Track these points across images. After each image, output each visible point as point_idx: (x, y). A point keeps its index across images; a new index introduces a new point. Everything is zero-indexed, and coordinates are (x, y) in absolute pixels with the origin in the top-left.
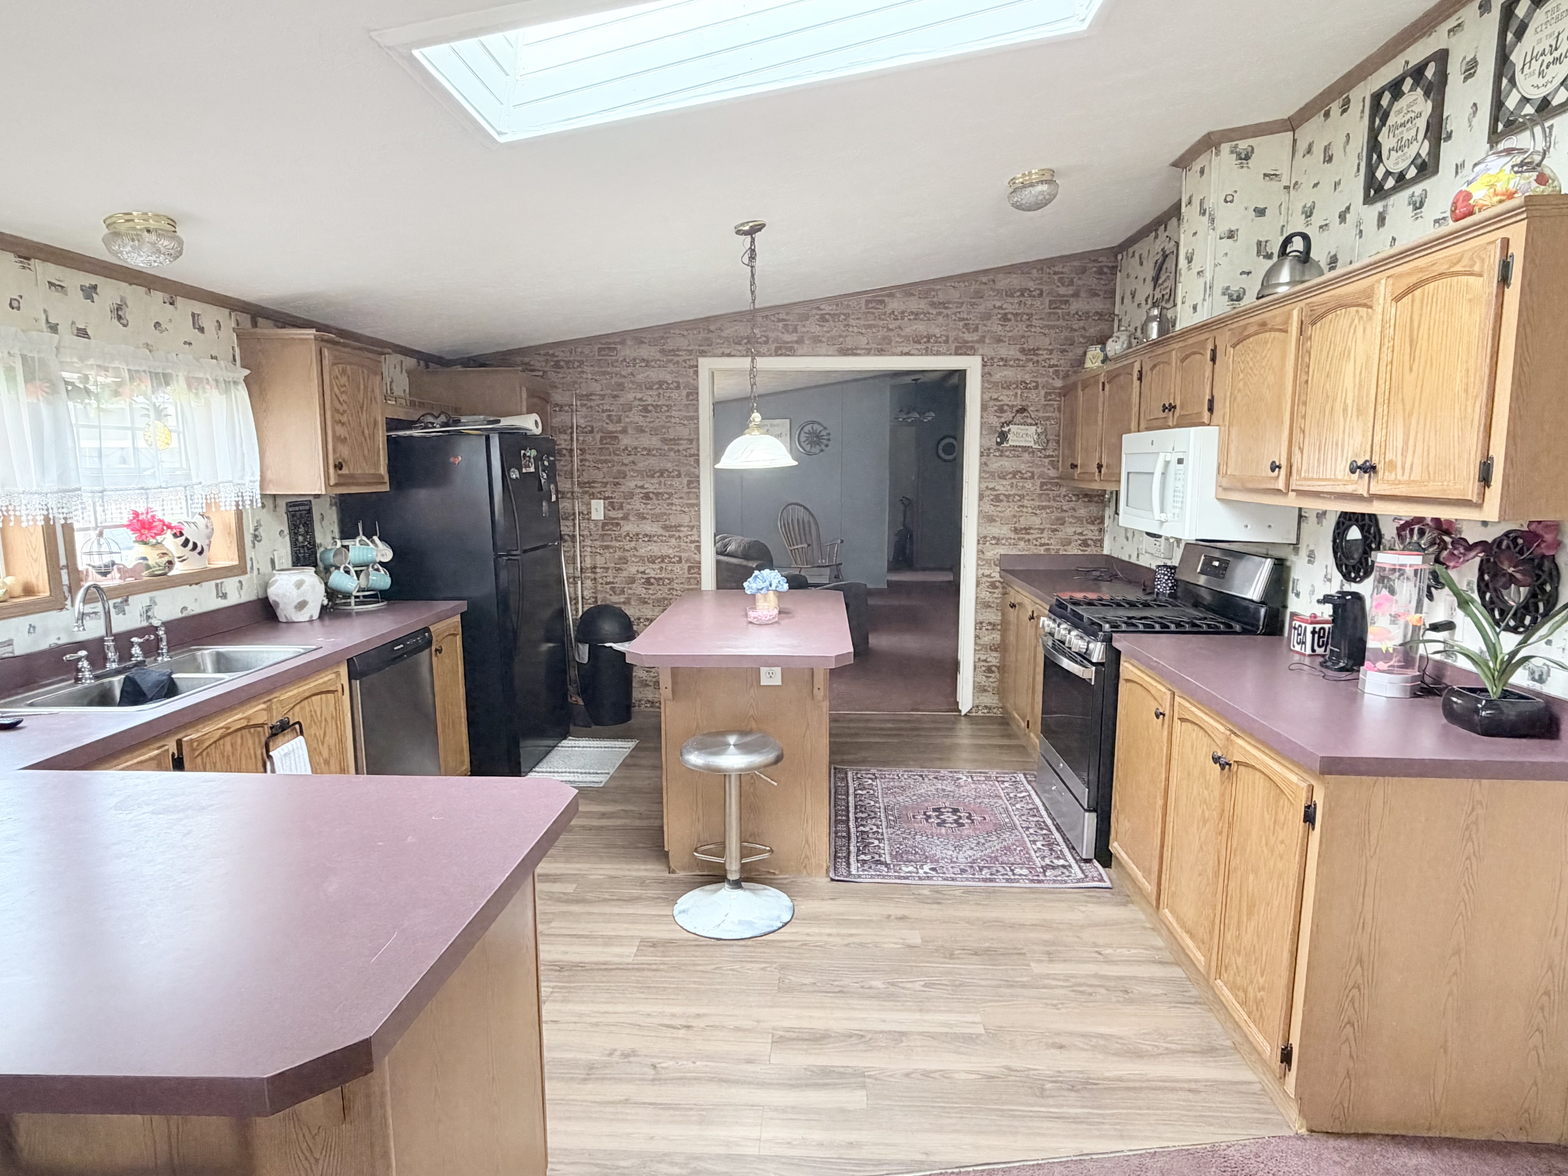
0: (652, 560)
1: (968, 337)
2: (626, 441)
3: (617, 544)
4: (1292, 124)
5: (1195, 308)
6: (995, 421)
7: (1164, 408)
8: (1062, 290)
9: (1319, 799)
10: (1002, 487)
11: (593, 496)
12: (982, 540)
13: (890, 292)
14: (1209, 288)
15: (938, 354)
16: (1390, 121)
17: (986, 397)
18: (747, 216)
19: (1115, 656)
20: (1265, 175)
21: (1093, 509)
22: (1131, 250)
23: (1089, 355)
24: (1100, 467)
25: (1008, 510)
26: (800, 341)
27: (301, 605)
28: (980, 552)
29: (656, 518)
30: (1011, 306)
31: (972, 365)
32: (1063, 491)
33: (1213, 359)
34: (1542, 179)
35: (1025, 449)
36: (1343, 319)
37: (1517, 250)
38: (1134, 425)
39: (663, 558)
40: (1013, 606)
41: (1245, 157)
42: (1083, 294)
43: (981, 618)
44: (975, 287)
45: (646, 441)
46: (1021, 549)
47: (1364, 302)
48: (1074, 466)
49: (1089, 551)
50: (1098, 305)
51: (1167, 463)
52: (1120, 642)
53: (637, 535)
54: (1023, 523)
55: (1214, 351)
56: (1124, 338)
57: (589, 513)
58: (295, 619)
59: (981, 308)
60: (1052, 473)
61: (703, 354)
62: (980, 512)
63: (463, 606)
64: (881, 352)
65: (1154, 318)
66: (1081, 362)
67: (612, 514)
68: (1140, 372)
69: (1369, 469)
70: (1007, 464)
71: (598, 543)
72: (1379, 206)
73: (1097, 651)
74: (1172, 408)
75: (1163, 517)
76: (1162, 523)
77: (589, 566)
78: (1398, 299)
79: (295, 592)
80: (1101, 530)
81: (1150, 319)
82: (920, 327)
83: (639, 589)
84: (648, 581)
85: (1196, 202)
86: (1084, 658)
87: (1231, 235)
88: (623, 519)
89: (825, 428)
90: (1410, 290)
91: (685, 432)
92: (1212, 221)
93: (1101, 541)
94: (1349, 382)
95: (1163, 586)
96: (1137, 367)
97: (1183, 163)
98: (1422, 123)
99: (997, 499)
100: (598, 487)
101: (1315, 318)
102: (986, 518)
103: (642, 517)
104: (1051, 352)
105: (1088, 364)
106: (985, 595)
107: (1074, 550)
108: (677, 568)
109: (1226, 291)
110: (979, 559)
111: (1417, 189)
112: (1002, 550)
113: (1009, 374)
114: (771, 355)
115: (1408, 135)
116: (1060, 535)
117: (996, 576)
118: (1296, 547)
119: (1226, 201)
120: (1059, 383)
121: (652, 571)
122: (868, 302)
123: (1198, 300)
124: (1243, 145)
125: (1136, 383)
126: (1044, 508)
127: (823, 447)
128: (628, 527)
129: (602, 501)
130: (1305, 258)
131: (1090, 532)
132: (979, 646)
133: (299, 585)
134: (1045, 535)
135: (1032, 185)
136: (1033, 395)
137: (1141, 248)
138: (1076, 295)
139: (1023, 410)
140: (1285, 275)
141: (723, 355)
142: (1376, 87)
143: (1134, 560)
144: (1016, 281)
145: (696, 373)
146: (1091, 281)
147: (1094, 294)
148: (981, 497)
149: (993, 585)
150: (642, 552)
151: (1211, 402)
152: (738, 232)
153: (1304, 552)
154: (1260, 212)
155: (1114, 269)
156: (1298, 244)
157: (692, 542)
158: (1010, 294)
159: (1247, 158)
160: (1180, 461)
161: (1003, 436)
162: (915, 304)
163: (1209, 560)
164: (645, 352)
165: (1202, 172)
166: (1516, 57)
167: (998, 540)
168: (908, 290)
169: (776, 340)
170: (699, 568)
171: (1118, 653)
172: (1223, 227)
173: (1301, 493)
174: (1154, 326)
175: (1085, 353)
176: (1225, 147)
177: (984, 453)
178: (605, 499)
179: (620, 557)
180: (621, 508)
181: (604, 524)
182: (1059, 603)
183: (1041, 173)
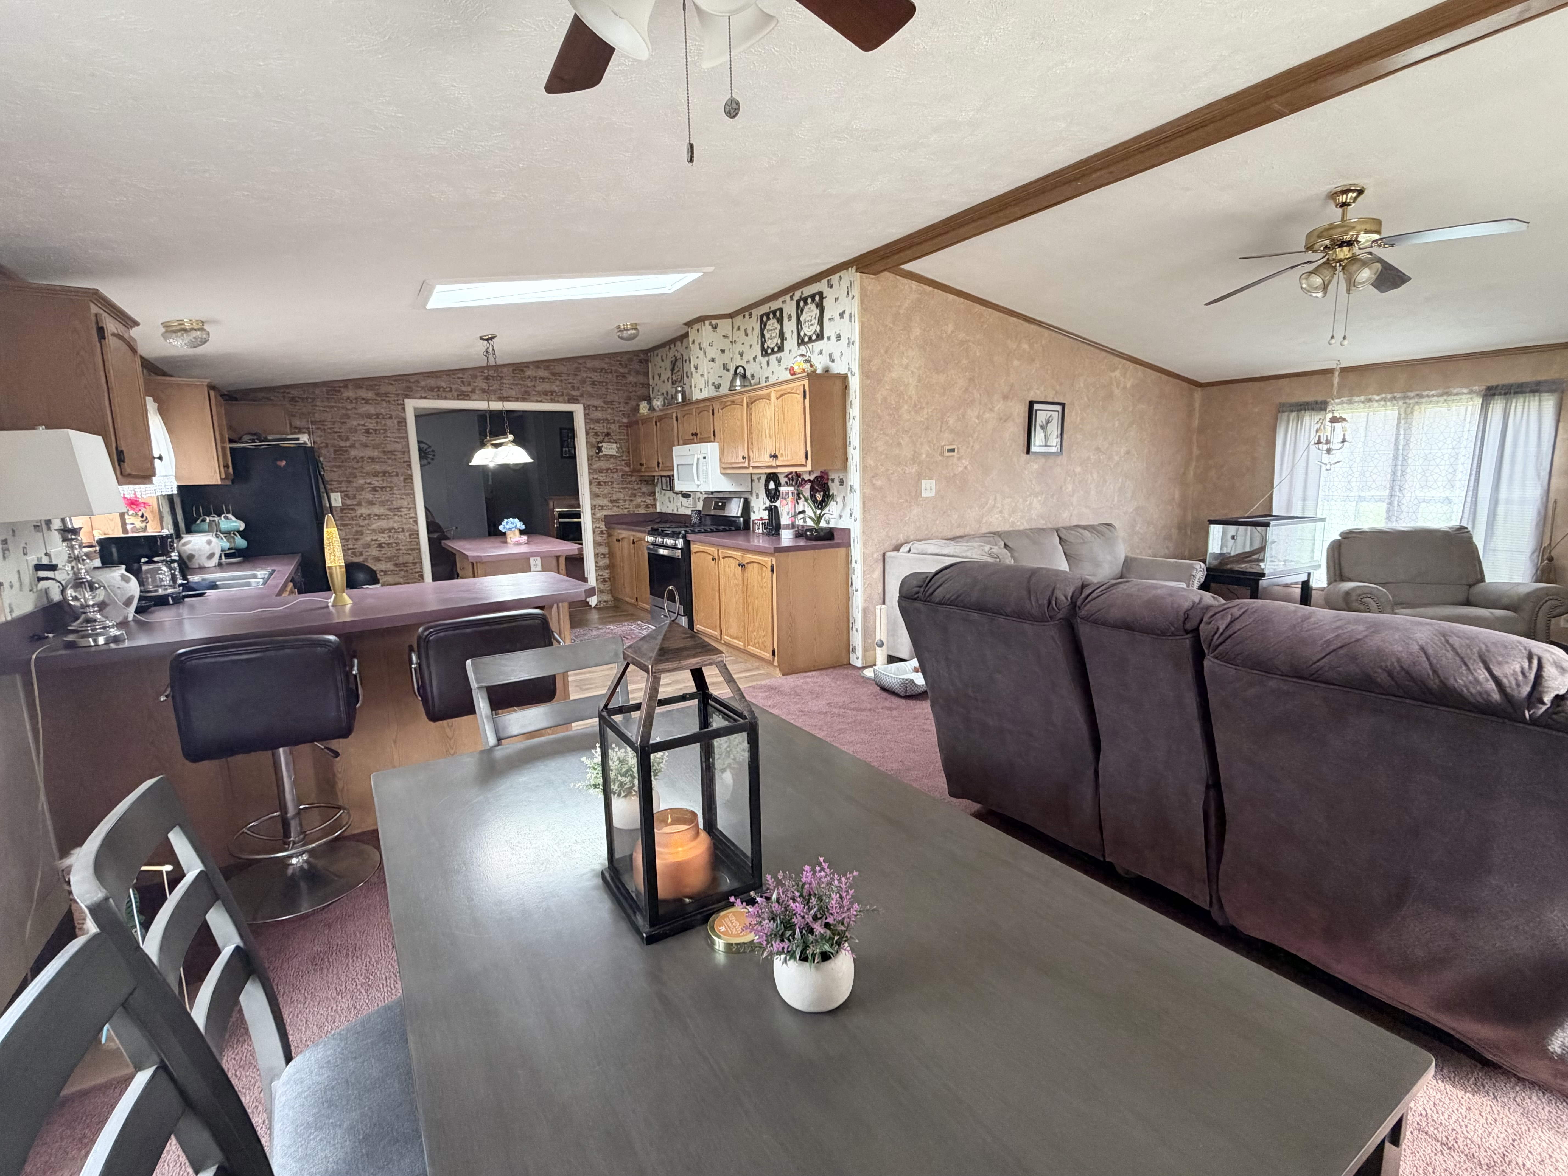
0: (382, 531)
1: (574, 393)
2: (353, 453)
3: (354, 522)
4: (731, 316)
5: (701, 390)
6: (593, 440)
7: (693, 435)
8: (622, 370)
9: (774, 563)
10: (602, 477)
11: (332, 490)
12: (593, 507)
13: (527, 365)
14: (706, 383)
15: (558, 402)
16: (767, 327)
17: (588, 427)
18: (488, 332)
19: (687, 543)
20: (723, 336)
21: (650, 487)
22: (656, 353)
23: (641, 406)
24: (659, 463)
25: (606, 490)
26: (473, 391)
27: (211, 556)
28: (593, 514)
29: (383, 503)
30: (596, 377)
31: (578, 410)
32: (634, 479)
33: (713, 414)
34: (811, 366)
35: (612, 456)
36: (762, 404)
37: (807, 388)
38: (676, 443)
39: (390, 530)
40: (618, 540)
41: (715, 327)
42: (632, 373)
43: (597, 551)
44: (576, 365)
45: (369, 452)
46: (615, 511)
47: (767, 397)
48: (642, 465)
49: (651, 510)
50: (641, 379)
51: (698, 459)
52: (690, 537)
53: (369, 515)
54: (615, 497)
55: (713, 410)
56: (661, 399)
57: (330, 502)
58: (207, 565)
59: (579, 378)
60: (627, 469)
61: (407, 396)
62: (591, 492)
64: (524, 400)
65: (679, 392)
66: (636, 409)
67: (348, 502)
68: (677, 417)
69: (775, 456)
70: (603, 464)
72: (766, 358)
73: (680, 543)
74: (696, 434)
75: (698, 483)
76: (698, 486)
78: (778, 399)
79: (207, 547)
80: (655, 499)
81: (677, 392)
82: (546, 386)
83: (374, 552)
84: (380, 546)
85: (697, 343)
86: (674, 547)
87: (713, 360)
88: (356, 505)
89: (430, 447)
90: (781, 396)
91: (399, 447)
92: (705, 353)
93: (655, 505)
94: (766, 426)
95: (695, 520)
96: (674, 415)
97: (689, 324)
98: (777, 331)
99: (599, 484)
100: (336, 485)
101: (751, 402)
102: (594, 495)
103: (371, 503)
104: (620, 403)
105: (641, 411)
106: (599, 538)
107: (642, 511)
108: (401, 536)
109: (713, 384)
110: (593, 518)
111: (778, 355)
112: (605, 513)
113: (598, 415)
114: (454, 399)
115: (774, 335)
116: (635, 503)
117: (603, 527)
118: (751, 493)
119: (709, 345)
120: (625, 420)
121: (383, 538)
122: (514, 370)
123: (703, 388)
124: (714, 322)
125: (675, 422)
126: (624, 488)
127: (429, 460)
128: (361, 511)
129: (339, 494)
130: (744, 376)
131: (649, 501)
132: (598, 568)
133: (209, 542)
134: (627, 503)
135: (628, 330)
136: (612, 426)
137: (662, 352)
138: (629, 373)
139: (608, 434)
140: (738, 383)
141: (421, 398)
142: (762, 313)
143: (675, 512)
144: (597, 364)
145: (404, 409)
146: (635, 366)
147: (638, 373)
148: (591, 483)
149: (602, 532)
150: (374, 526)
151: (714, 432)
152: (481, 338)
153: (754, 495)
154: (723, 351)
155: (647, 361)
156: (740, 370)
157: (411, 518)
158: (594, 370)
159: (716, 328)
160: (705, 458)
161: (600, 449)
162: (542, 373)
163: (717, 503)
164: (363, 393)
165: (698, 330)
166: (802, 319)
167: (602, 507)
168: (538, 364)
169: (456, 390)
170: (418, 534)
171: (689, 541)
172: (709, 357)
173: (754, 467)
174: (680, 395)
175: (638, 405)
176: (707, 322)
177: (590, 458)
178: (341, 492)
179: (357, 532)
180: (354, 497)
181: (342, 510)
182: (653, 529)
183: (631, 325)
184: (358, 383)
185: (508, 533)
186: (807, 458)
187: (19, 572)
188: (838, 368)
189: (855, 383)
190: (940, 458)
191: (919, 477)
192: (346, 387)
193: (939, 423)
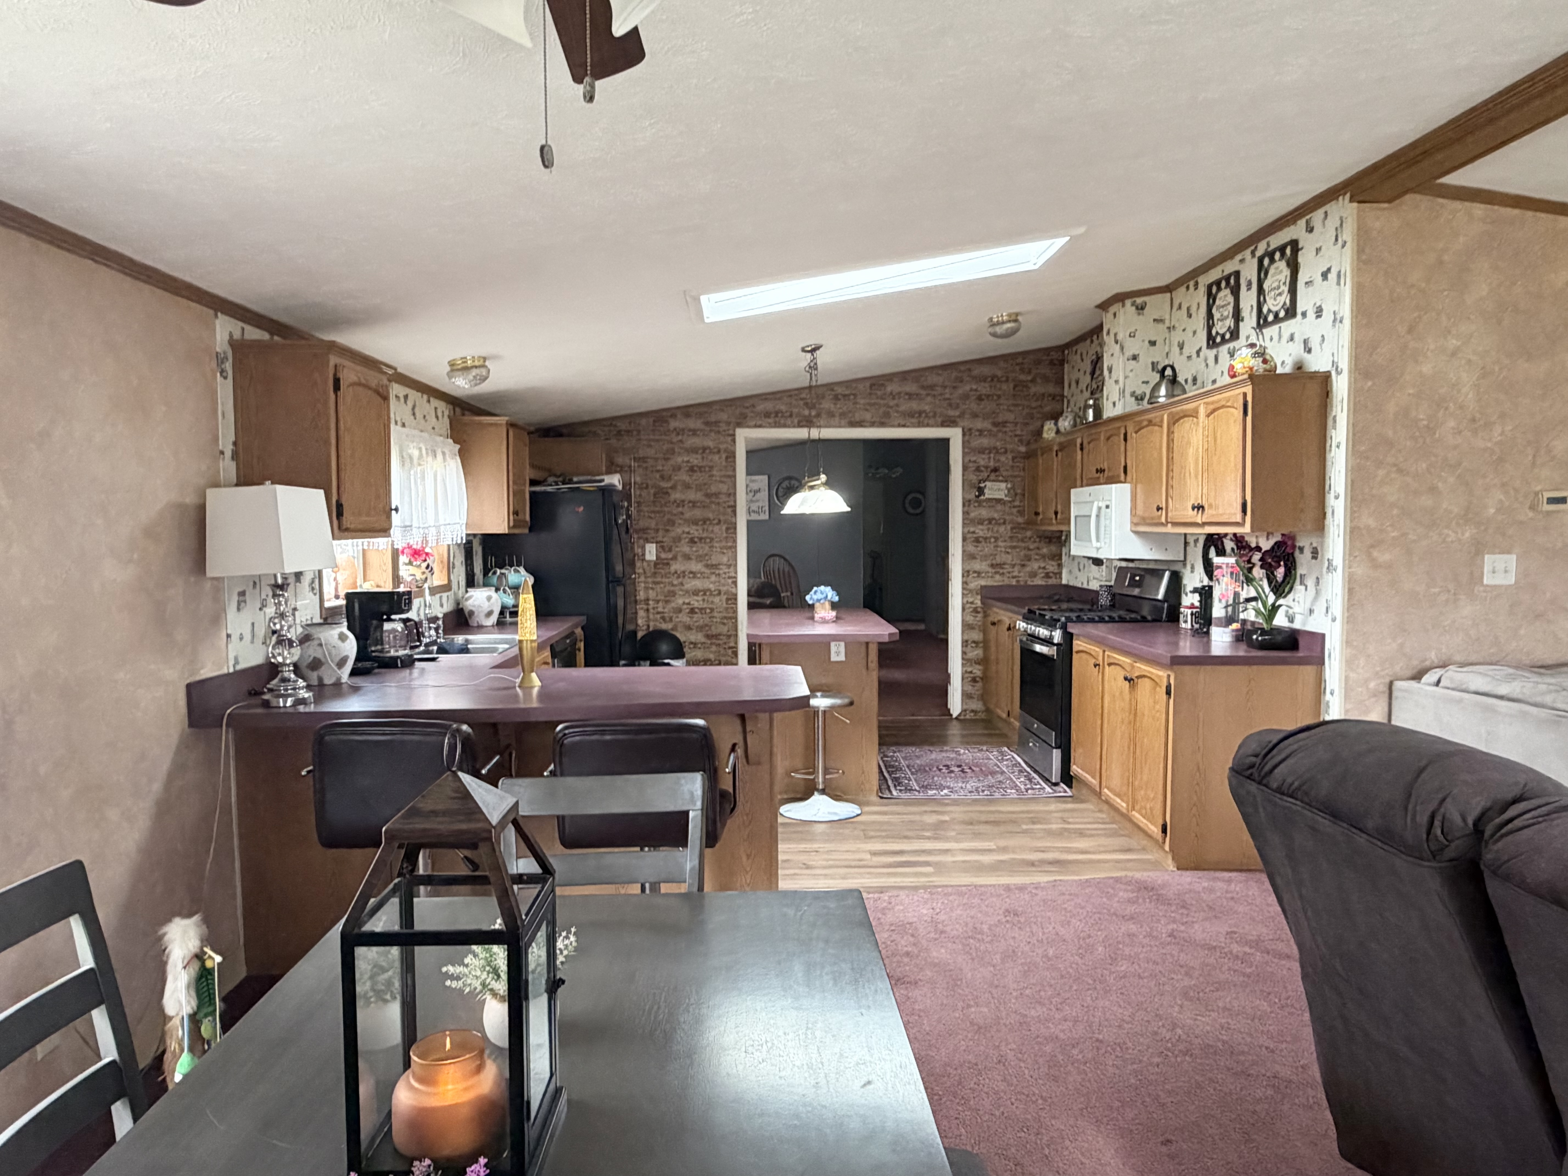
0: (696, 593)
1: (951, 413)
2: (674, 495)
3: (667, 580)
4: (1168, 289)
5: (1114, 404)
6: (973, 478)
7: (1097, 471)
8: (1023, 377)
9: (1172, 682)
10: (981, 530)
11: (647, 541)
12: (966, 573)
13: (890, 377)
14: (1122, 392)
15: (928, 425)
16: (1218, 302)
17: (967, 460)
18: (812, 342)
19: (1068, 637)
20: (1155, 320)
21: (1053, 548)
22: (1074, 349)
23: (1046, 428)
24: (1056, 513)
25: (987, 549)
26: (818, 415)
27: (489, 614)
28: (965, 583)
29: (700, 558)
30: (984, 389)
31: (955, 435)
32: (1029, 534)
33: (1125, 440)
34: (1265, 361)
35: (998, 501)
36: (1187, 423)
37: (1249, 399)
38: (1079, 483)
39: (705, 592)
40: (994, 624)
41: (1141, 308)
42: (1039, 380)
43: (966, 638)
44: (956, 374)
45: (692, 495)
46: (997, 581)
47: (1194, 414)
48: (1037, 514)
49: (1052, 581)
50: (1051, 389)
51: (1100, 509)
52: (1072, 628)
53: (684, 572)
54: (998, 560)
55: (1125, 435)
56: (1070, 417)
57: (644, 555)
58: (484, 624)
59: (960, 391)
60: (1020, 520)
61: (739, 425)
62: (964, 551)
63: (583, 619)
64: (882, 424)
65: (1090, 406)
66: (1039, 433)
67: (663, 556)
68: (1082, 445)
69: (1199, 508)
70: (984, 513)
71: (650, 580)
72: (1214, 351)
73: (1057, 636)
74: (1102, 471)
75: (1098, 545)
76: (1098, 549)
77: (642, 598)
78: (1208, 416)
79: (487, 603)
80: (1060, 566)
81: (1087, 407)
82: (914, 405)
83: (684, 618)
84: (692, 611)
85: (1112, 335)
86: (1048, 642)
87: (1135, 358)
88: (672, 559)
90: (1214, 411)
91: (724, 488)
92: (1122, 348)
93: (1060, 573)
94: (1191, 459)
95: (1104, 600)
96: (1079, 441)
97: (1104, 306)
98: (1230, 308)
99: (977, 540)
100: (652, 533)
101: (1175, 420)
102: (968, 556)
103: (687, 558)
104: (1016, 424)
105: (1045, 435)
106: (970, 619)
107: (1038, 581)
108: (717, 600)
109: (1133, 394)
110: (963, 589)
111: (1231, 345)
112: (983, 583)
113: (983, 442)
114: (794, 427)
115: (1226, 314)
116: (1028, 569)
117: (978, 603)
118: (1184, 562)
119: (1130, 336)
120: (1023, 449)
121: (696, 602)
122: (872, 386)
123: (1116, 399)
124: (1139, 300)
125: (1079, 452)
126: (1014, 547)
128: (676, 566)
129: (654, 545)
130: (1174, 381)
131: (1051, 567)
132: (966, 660)
133: (489, 598)
134: (1016, 569)
135: (1003, 323)
136: (1003, 459)
137: (1081, 347)
138: (1033, 381)
139: (995, 470)
140: (1163, 391)
141: (756, 426)
142: (1211, 281)
143: (1085, 586)
144: (986, 370)
145: (734, 441)
146: (1045, 370)
148: (964, 539)
149: (975, 611)
150: (687, 586)
151: (1125, 468)
152: (803, 350)
153: (1189, 567)
154: (1153, 343)
155: (1062, 362)
156: (1168, 372)
157: (729, 578)
158: (984, 379)
159: (1142, 308)
160: (1107, 507)
161: (981, 491)
162: (909, 387)
163: (1133, 577)
164: (692, 423)
165: (1115, 315)
166: (1266, 286)
167: (979, 573)
168: (904, 376)
169: (798, 415)
170: (736, 599)
171: (1071, 635)
172: (1129, 353)
173: (1175, 524)
174: (1091, 412)
175: (1042, 426)
176: (1128, 302)
177: (966, 503)
178: (657, 543)
179: (669, 591)
180: (670, 550)
181: (656, 564)
182: (1030, 611)
183: (1009, 315)
184: (687, 411)
185: (817, 605)
186: (1244, 511)
187: (253, 624)
188: (1318, 363)
189: (1341, 387)
190: (1531, 514)
191: (1478, 549)
192: (673, 416)
193: (1530, 451)
